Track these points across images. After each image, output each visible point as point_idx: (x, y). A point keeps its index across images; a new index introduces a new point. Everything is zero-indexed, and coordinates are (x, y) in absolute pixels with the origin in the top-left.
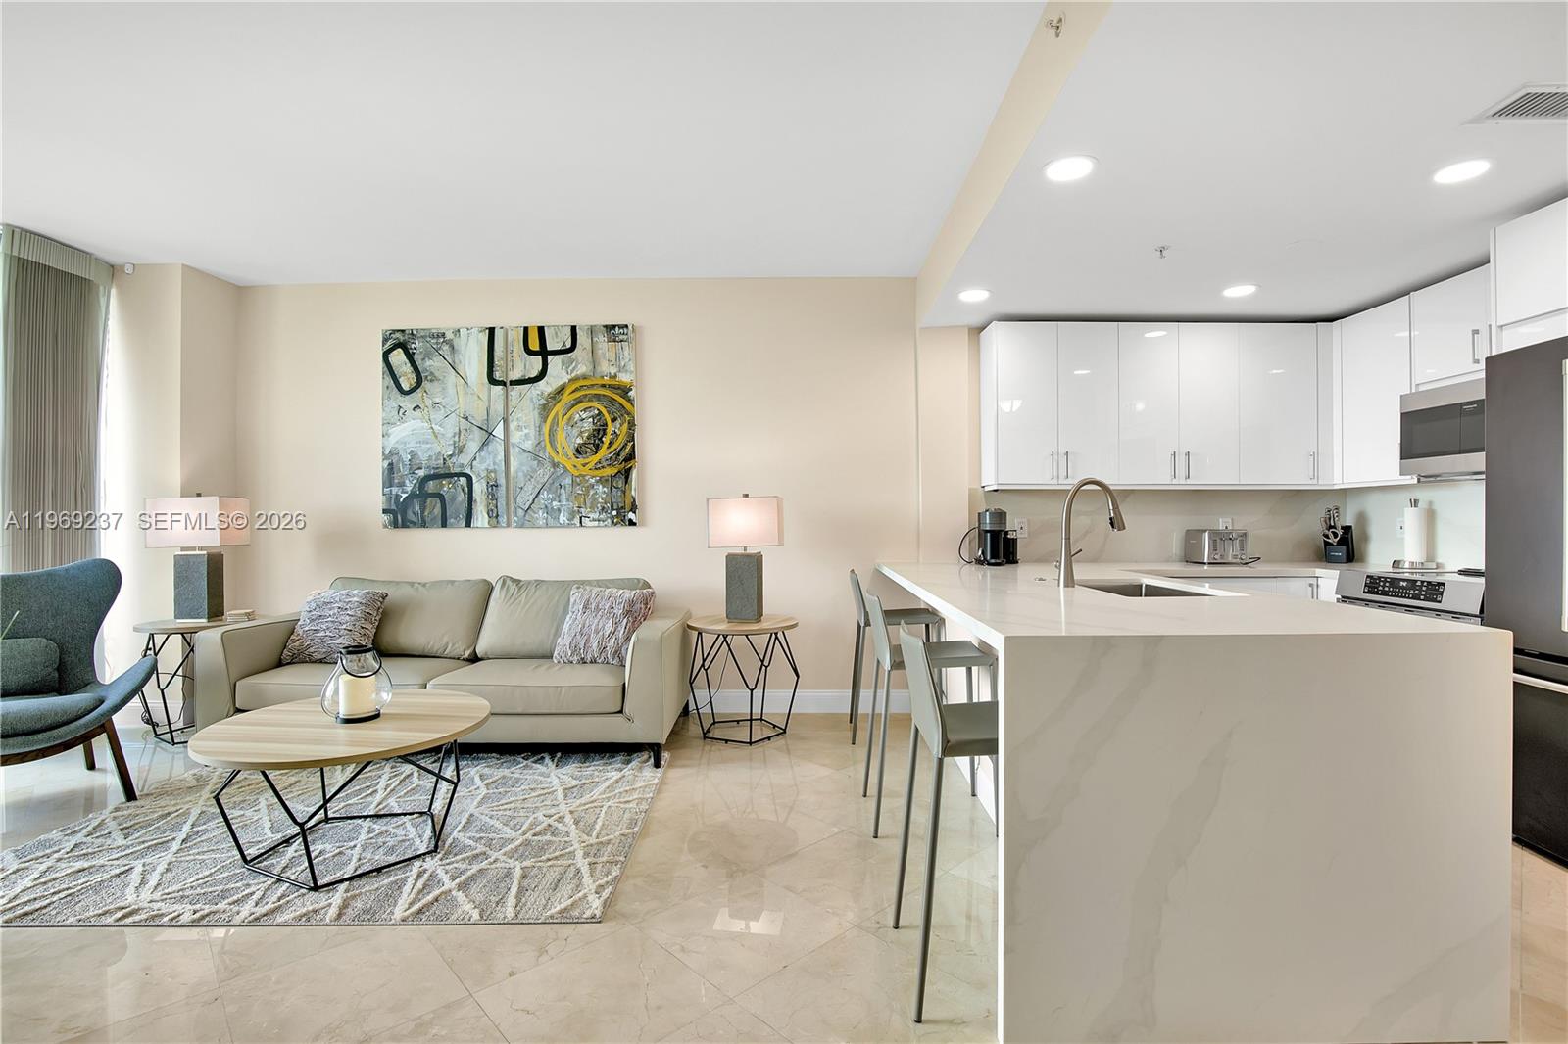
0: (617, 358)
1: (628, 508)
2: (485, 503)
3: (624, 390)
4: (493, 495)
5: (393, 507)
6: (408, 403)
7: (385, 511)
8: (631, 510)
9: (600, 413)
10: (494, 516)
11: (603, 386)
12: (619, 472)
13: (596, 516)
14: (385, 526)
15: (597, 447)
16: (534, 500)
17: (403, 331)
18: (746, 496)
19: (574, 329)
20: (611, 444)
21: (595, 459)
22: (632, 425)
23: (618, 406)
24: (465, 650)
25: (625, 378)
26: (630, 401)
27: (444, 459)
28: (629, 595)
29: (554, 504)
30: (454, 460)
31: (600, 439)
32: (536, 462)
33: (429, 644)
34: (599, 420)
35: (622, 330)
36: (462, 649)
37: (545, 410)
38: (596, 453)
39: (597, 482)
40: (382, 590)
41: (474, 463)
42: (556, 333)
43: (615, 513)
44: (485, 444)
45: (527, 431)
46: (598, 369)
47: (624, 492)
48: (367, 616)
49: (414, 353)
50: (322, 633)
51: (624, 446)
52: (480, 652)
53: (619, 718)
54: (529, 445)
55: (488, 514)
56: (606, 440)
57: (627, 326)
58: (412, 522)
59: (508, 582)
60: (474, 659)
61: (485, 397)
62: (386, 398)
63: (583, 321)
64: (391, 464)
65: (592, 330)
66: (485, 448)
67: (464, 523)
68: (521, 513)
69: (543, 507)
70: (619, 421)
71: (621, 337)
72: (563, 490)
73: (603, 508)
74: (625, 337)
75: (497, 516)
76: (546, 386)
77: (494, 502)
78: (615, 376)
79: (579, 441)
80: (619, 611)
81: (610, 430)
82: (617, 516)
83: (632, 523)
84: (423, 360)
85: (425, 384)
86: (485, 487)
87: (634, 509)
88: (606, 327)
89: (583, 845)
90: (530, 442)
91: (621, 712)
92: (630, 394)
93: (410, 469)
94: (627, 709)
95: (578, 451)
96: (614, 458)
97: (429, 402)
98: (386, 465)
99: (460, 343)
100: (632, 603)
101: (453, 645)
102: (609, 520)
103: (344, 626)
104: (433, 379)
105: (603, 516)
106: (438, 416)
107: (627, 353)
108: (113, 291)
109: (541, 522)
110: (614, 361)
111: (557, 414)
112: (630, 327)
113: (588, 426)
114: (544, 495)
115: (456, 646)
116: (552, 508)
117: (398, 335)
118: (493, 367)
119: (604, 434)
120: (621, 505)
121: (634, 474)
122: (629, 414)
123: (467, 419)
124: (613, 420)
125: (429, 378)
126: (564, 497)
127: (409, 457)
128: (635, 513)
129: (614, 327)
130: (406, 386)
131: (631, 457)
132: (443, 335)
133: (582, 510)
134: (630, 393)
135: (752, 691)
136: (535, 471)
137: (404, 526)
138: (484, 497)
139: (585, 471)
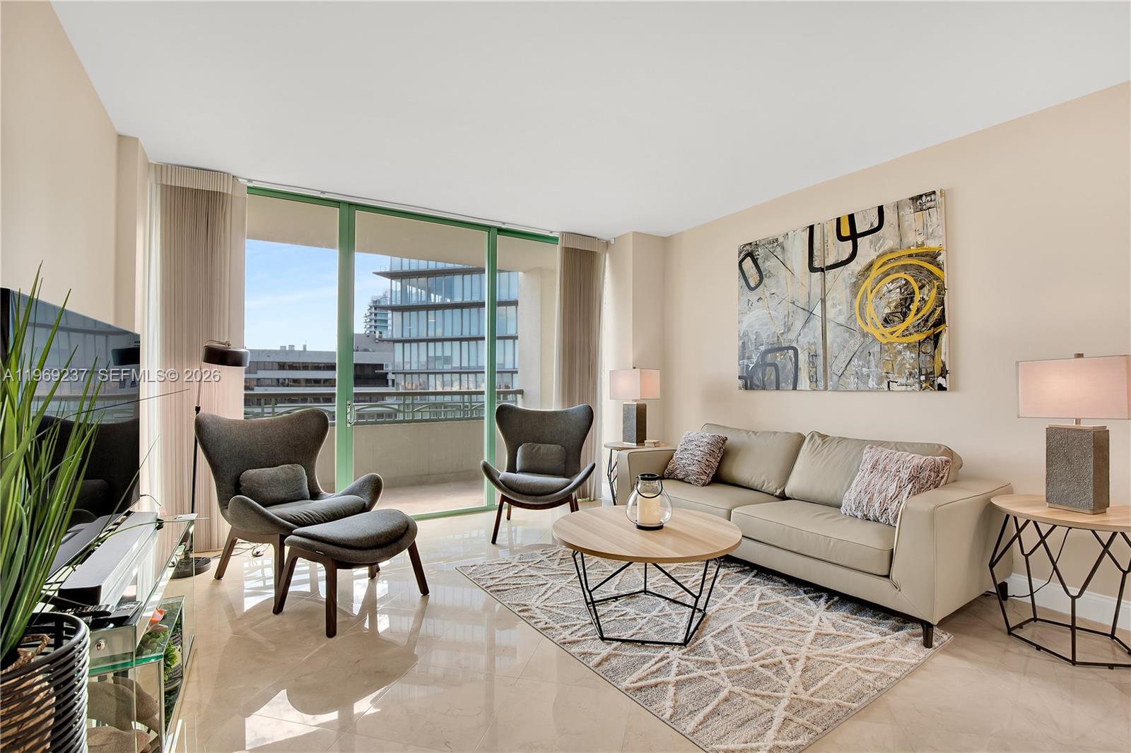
0: (925, 226)
1: (938, 371)
2: (807, 370)
3: (933, 257)
4: (813, 364)
5: (745, 375)
6: (753, 296)
7: (740, 378)
8: (941, 375)
9: (907, 282)
10: (813, 379)
11: (910, 256)
12: (927, 338)
13: (903, 381)
14: (740, 388)
15: (905, 315)
16: (846, 367)
17: (751, 244)
18: (1080, 356)
19: (881, 209)
20: (918, 311)
21: (903, 326)
22: (941, 290)
23: (926, 272)
24: (776, 489)
25: (932, 245)
26: (939, 266)
27: (778, 337)
28: (918, 460)
29: (864, 370)
30: (785, 336)
31: (908, 308)
32: (848, 334)
33: (751, 480)
34: (906, 290)
35: (929, 198)
36: (774, 487)
37: (855, 286)
38: (904, 321)
39: (905, 348)
40: (723, 435)
41: (800, 337)
42: (864, 217)
43: (923, 378)
44: (807, 322)
45: (839, 307)
46: (905, 241)
47: (933, 357)
48: (711, 453)
49: (757, 258)
50: (684, 461)
51: (933, 312)
52: (787, 493)
53: (885, 582)
54: (842, 319)
55: (810, 379)
56: (914, 307)
57: (934, 193)
58: (758, 386)
59: (816, 437)
60: (783, 497)
61: (806, 283)
62: (741, 294)
63: (888, 201)
64: (743, 343)
65: (898, 206)
66: (807, 325)
67: (792, 386)
68: (835, 378)
69: (854, 373)
70: (926, 290)
71: (929, 205)
72: (871, 357)
73: (911, 374)
74: (932, 204)
75: (817, 380)
76: (856, 266)
77: (814, 369)
78: (923, 244)
79: (887, 311)
80: (905, 475)
81: (917, 297)
82: (926, 381)
83: (941, 388)
84: (764, 262)
85: (765, 280)
86: (807, 358)
87: (944, 373)
88: (912, 199)
89: (794, 696)
90: (843, 317)
91: (888, 576)
92: (938, 259)
93: (755, 346)
94: (894, 575)
95: (887, 321)
96: (922, 324)
97: (767, 294)
98: (741, 342)
99: (787, 244)
100: (920, 469)
101: (768, 483)
102: (917, 385)
103: (697, 458)
104: (771, 275)
105: (911, 381)
106: (773, 303)
107: (935, 217)
108: (607, 255)
109: (853, 387)
110: (921, 231)
111: (866, 290)
112: (938, 193)
113: (896, 296)
114: (855, 362)
115: (770, 485)
116: (862, 374)
117: (748, 247)
118: (813, 258)
119: (912, 301)
120: (929, 370)
121: (944, 339)
122: (937, 279)
123: (793, 303)
124: (921, 288)
125: (768, 275)
126: (873, 364)
127: (755, 337)
128: (945, 378)
129: (921, 196)
130: (753, 285)
131: (941, 321)
132: (777, 240)
133: (890, 375)
134: (940, 258)
135: (1074, 598)
136: (846, 341)
137: (752, 389)
138: (807, 365)
139: (893, 338)
